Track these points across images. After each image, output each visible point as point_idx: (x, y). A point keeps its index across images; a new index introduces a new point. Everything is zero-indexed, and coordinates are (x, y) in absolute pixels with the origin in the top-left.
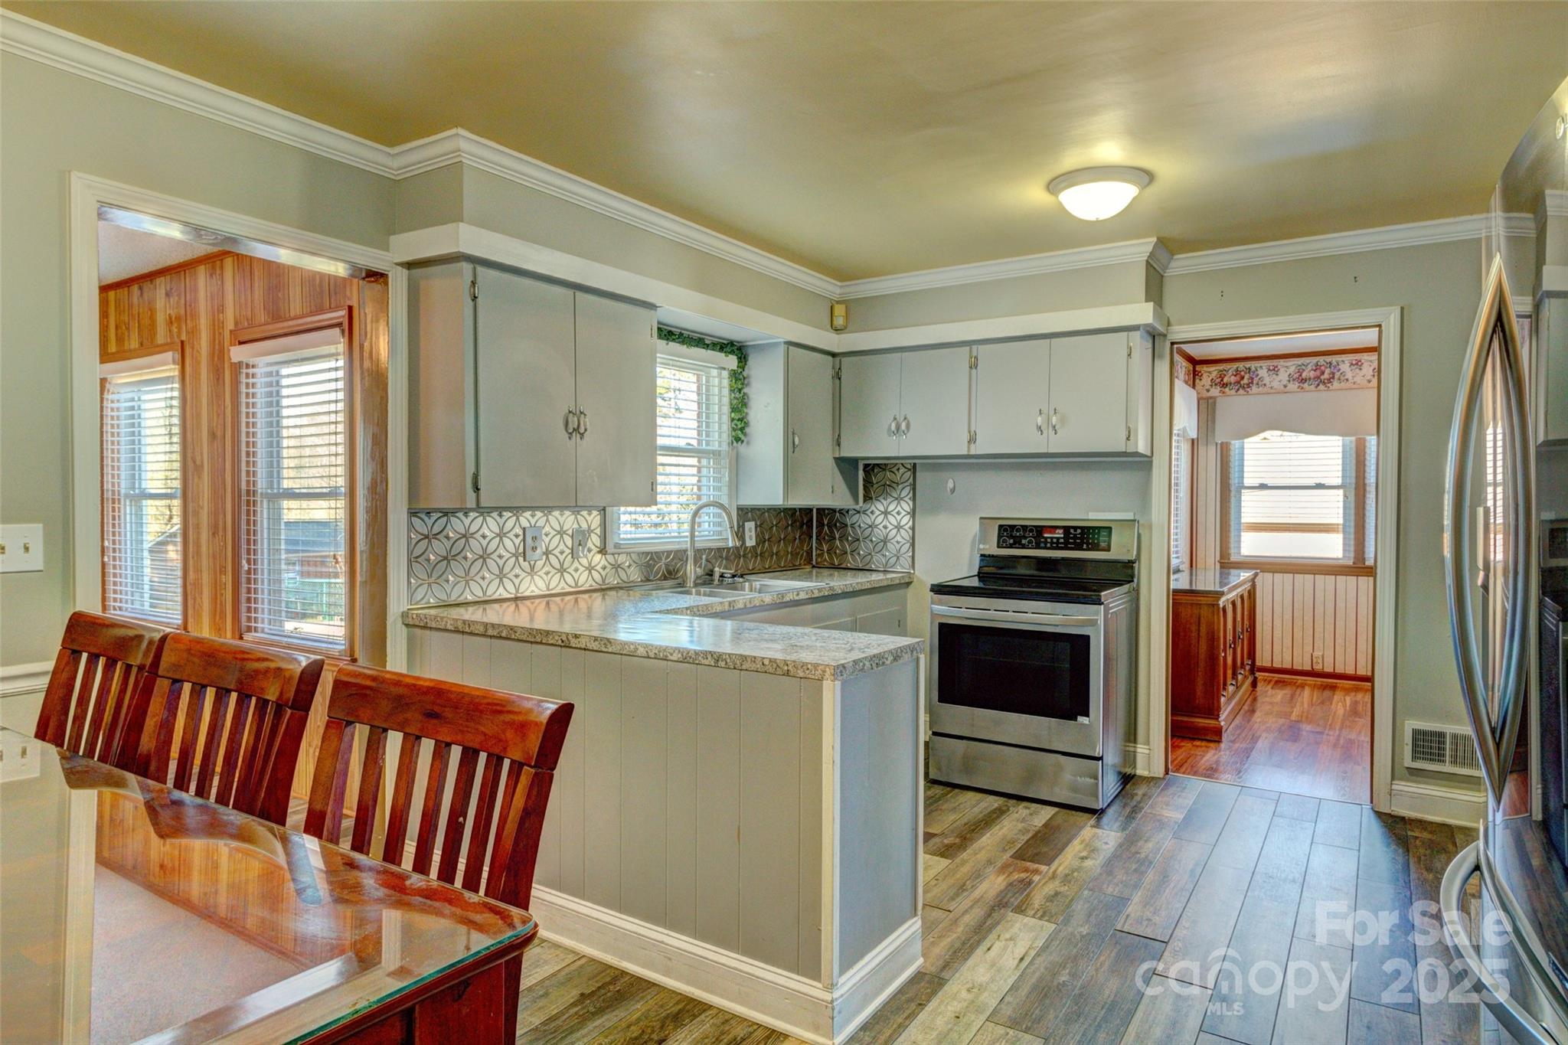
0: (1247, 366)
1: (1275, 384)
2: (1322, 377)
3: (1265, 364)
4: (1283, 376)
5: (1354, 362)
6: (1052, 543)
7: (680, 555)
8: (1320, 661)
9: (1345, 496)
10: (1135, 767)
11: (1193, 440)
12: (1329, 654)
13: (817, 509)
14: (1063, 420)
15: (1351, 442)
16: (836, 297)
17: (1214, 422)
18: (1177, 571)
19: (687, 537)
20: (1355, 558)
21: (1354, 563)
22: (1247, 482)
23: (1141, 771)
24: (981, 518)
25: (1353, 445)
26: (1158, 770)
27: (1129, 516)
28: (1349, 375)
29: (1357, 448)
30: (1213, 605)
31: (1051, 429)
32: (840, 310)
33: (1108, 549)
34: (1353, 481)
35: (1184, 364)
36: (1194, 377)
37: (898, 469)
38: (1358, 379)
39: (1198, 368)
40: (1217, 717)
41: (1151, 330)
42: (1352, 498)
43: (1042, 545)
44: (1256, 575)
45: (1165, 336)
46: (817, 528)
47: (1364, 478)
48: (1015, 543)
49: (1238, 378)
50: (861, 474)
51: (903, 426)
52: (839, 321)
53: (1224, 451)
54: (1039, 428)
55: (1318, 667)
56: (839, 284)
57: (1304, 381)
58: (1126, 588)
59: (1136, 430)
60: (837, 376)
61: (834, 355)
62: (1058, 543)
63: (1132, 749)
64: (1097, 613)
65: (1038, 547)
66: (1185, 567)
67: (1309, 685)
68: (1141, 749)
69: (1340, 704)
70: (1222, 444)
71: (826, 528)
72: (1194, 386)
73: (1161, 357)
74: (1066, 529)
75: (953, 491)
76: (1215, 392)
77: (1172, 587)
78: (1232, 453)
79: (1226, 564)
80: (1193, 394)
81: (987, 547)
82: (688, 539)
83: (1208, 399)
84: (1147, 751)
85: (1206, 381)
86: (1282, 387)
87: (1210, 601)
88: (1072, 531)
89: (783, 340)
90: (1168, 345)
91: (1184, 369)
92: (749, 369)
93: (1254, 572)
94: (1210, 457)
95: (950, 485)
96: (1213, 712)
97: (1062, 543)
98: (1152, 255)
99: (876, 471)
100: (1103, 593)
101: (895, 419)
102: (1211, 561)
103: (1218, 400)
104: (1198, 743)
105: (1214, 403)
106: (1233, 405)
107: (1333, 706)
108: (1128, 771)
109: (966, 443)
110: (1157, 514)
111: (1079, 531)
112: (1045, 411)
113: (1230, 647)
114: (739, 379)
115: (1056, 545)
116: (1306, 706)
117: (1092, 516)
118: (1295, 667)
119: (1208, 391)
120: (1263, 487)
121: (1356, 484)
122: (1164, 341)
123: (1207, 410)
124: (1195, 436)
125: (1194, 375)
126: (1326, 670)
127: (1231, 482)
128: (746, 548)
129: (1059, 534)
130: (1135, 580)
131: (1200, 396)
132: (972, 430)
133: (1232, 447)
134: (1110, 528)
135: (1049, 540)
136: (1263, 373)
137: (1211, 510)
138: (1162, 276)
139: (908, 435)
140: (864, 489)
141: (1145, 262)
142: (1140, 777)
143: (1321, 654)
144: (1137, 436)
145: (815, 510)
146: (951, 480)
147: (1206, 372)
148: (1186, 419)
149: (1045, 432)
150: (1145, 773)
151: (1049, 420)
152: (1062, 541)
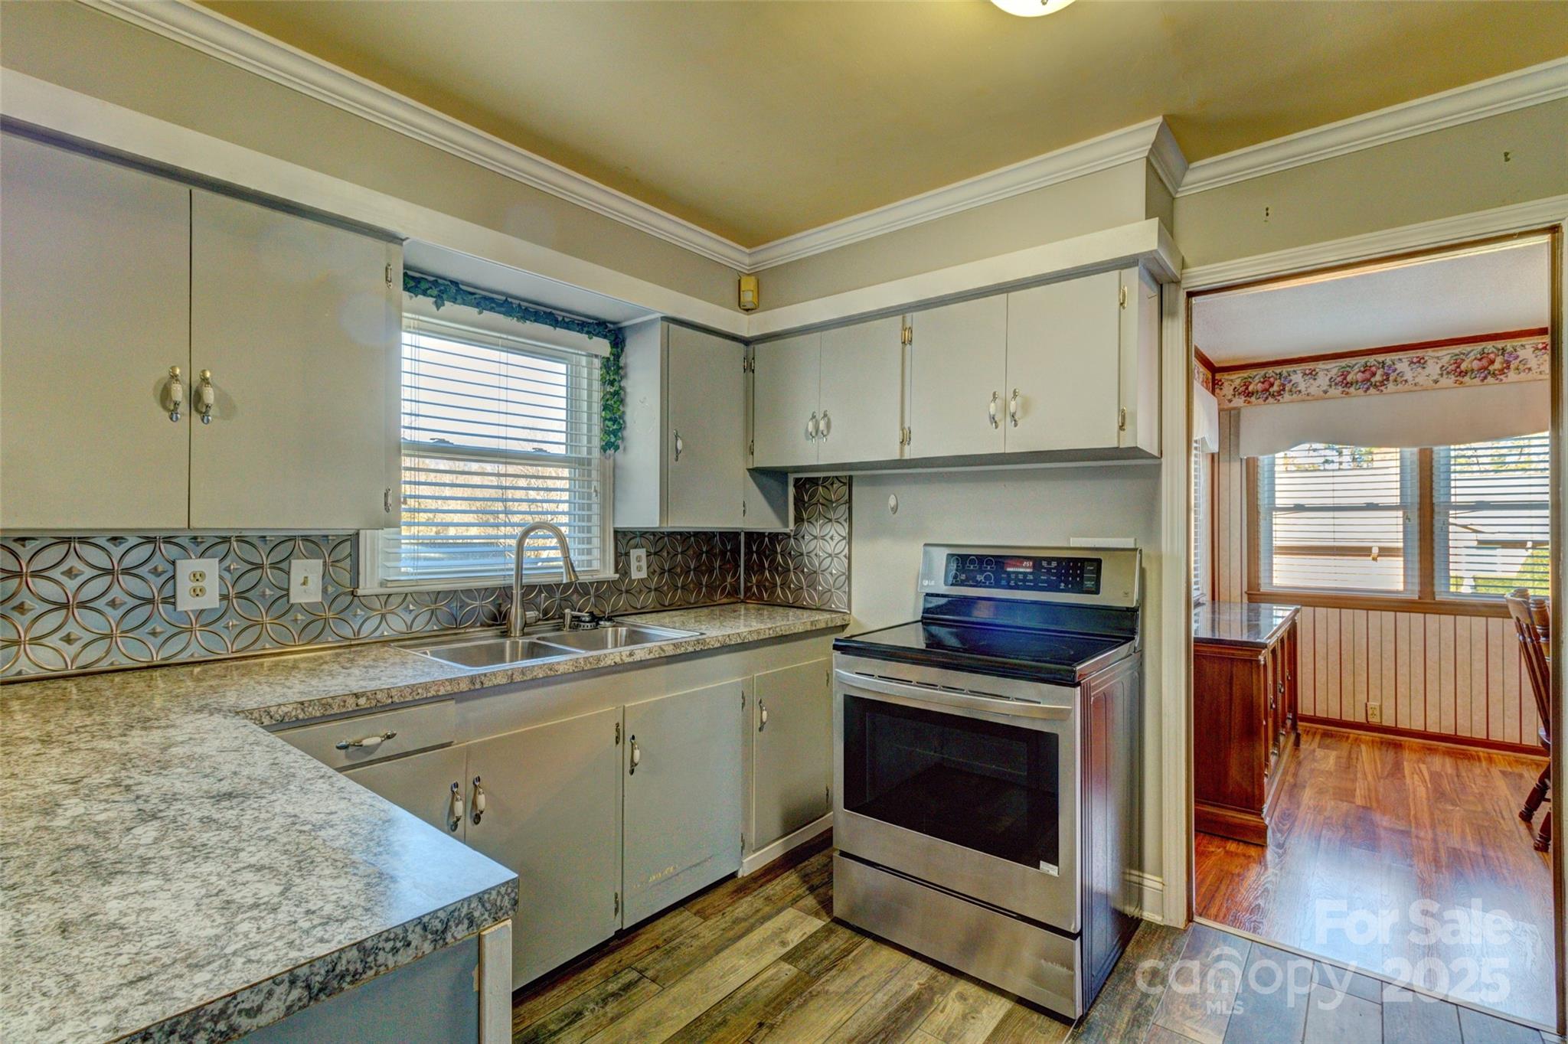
0: (1278, 371)
1: (1313, 390)
2: (1373, 380)
3: (1299, 368)
4: (1323, 381)
5: (1415, 360)
6: (1017, 580)
7: (505, 592)
8: (1377, 712)
9: (1406, 518)
10: (1141, 908)
11: (1213, 455)
12: (1389, 704)
13: (745, 533)
14: (1026, 406)
15: (1412, 454)
16: (745, 269)
17: (1238, 436)
18: (1198, 604)
19: (512, 570)
20: (1420, 592)
21: (1420, 598)
22: (1279, 502)
23: (1149, 915)
24: (926, 545)
25: (1416, 458)
26: (1175, 917)
27: (1128, 543)
28: (1409, 375)
29: (1421, 462)
30: (1251, 661)
31: (1009, 418)
32: (748, 284)
33: (1097, 591)
34: (1417, 500)
35: (1201, 370)
36: (1214, 386)
37: (832, 484)
38: (1420, 380)
39: (1218, 376)
40: (1258, 812)
41: (1155, 269)
42: (1415, 520)
43: (1004, 582)
44: (1297, 611)
45: (1176, 282)
46: (745, 555)
47: (1432, 496)
48: (967, 579)
49: (1266, 385)
50: (791, 491)
51: (822, 425)
52: (748, 297)
53: (1251, 469)
54: (993, 419)
55: (1374, 720)
56: (747, 251)
57: (1349, 385)
58: (1124, 649)
59: (1134, 415)
60: (749, 368)
61: (747, 342)
62: (1024, 580)
63: (1135, 879)
64: (1070, 700)
65: (997, 585)
66: (1207, 599)
67: (1366, 743)
68: (1150, 882)
69: (1416, 776)
70: (1248, 460)
71: (755, 555)
72: (1213, 392)
73: (1173, 314)
74: (1037, 562)
75: (895, 510)
76: (1239, 402)
77: (1193, 635)
78: (1260, 470)
79: (1256, 596)
80: (1213, 402)
81: (933, 583)
82: (513, 573)
83: (1230, 410)
84: (1159, 886)
85: (1228, 390)
86: (1322, 393)
87: (1246, 655)
88: (1044, 564)
89: (658, 315)
90: (1182, 296)
91: (1201, 376)
92: (626, 357)
93: (1293, 608)
94: (1233, 475)
95: (892, 502)
96: (1253, 802)
97: (1031, 581)
98: (1155, 149)
99: (807, 486)
100: (1078, 668)
101: (814, 417)
102: (1236, 592)
103: (1243, 411)
104: (1232, 846)
105: (1239, 413)
106: (1259, 417)
107: (1408, 781)
108: (1131, 910)
109: (899, 443)
110: (1170, 542)
111: (1054, 564)
112: (1001, 393)
113: (1271, 707)
114: (614, 369)
115: (1021, 584)
116: (1370, 778)
117: (1075, 542)
118: (1343, 719)
119: (1230, 401)
120: (1299, 508)
121: (1421, 503)
122: (1177, 291)
123: (1230, 424)
124: (1215, 448)
125: (1214, 384)
126: (1385, 723)
127: (1260, 503)
128: (632, 581)
129: (1026, 568)
130: (1137, 638)
131: (1221, 407)
132: (906, 426)
133: (1260, 464)
134: (1099, 562)
135: (1013, 576)
136: (1297, 378)
137: (1236, 534)
138: (1174, 199)
139: (828, 437)
140: (795, 509)
141: (1144, 161)
142: (1150, 924)
143: (1378, 704)
144: (1135, 423)
145: (743, 534)
146: (893, 496)
147: (1228, 380)
148: (1206, 430)
149: (1001, 425)
150: (1157, 919)
151: (1006, 407)
152: (1031, 577)
